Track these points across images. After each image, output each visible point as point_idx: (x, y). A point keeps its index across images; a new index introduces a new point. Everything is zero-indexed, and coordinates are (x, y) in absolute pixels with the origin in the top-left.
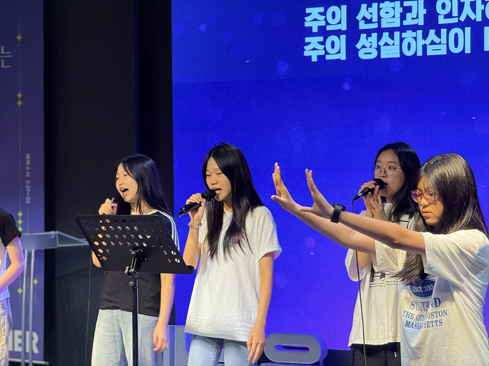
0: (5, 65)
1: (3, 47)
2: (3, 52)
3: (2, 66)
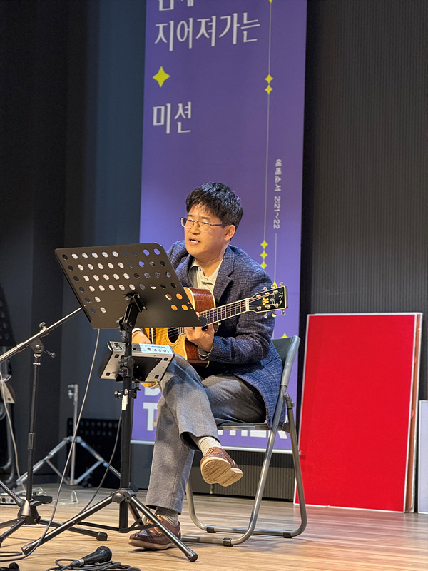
0: (247, 39)
1: (245, 14)
2: (245, 22)
3: (243, 39)
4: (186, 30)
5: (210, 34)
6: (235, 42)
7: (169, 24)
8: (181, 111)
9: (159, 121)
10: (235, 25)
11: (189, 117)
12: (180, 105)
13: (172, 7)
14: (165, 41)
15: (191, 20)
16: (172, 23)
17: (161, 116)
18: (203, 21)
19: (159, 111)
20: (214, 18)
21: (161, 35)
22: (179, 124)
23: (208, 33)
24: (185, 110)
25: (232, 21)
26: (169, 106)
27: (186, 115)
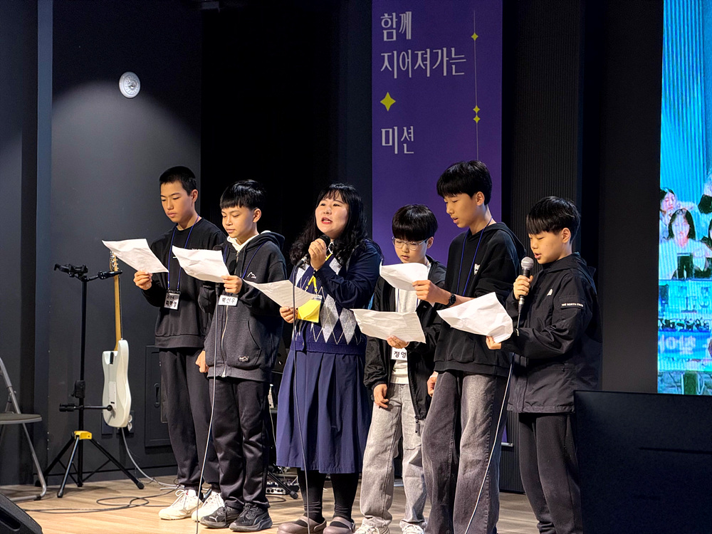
0: (456, 72)
1: (453, 49)
2: (453, 56)
3: (452, 72)
4: (407, 60)
5: (425, 65)
6: (445, 74)
7: (393, 54)
8: (405, 133)
9: (387, 141)
10: (445, 59)
11: (412, 140)
12: (405, 128)
13: (395, 39)
14: (390, 69)
15: (410, 51)
16: (395, 52)
17: (390, 138)
18: (420, 53)
19: (387, 133)
20: (428, 50)
21: (386, 63)
22: (405, 145)
23: (424, 64)
24: (409, 133)
25: (442, 54)
26: (396, 128)
27: (410, 138)
